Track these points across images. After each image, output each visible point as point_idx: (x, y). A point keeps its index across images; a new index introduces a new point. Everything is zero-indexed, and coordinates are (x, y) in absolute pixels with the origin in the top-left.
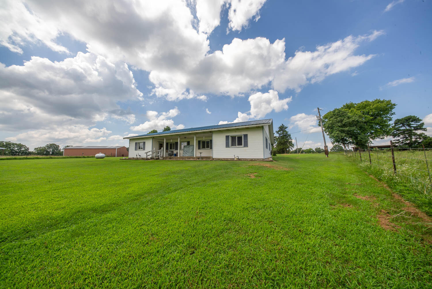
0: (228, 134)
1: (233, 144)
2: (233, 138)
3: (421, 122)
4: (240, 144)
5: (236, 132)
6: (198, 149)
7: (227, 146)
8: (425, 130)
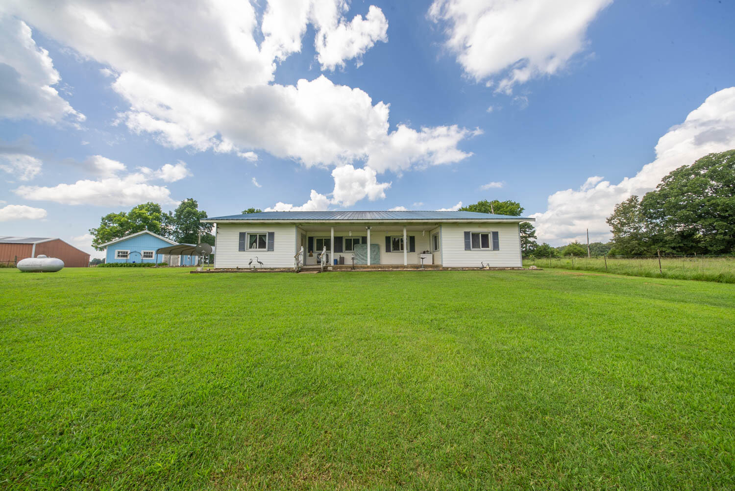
0: (467, 230)
1: (476, 245)
2: (475, 236)
3: (533, 230)
4: (485, 244)
5: (479, 227)
6: (386, 252)
7: (467, 247)
8: (535, 237)
